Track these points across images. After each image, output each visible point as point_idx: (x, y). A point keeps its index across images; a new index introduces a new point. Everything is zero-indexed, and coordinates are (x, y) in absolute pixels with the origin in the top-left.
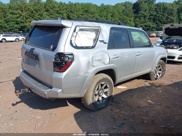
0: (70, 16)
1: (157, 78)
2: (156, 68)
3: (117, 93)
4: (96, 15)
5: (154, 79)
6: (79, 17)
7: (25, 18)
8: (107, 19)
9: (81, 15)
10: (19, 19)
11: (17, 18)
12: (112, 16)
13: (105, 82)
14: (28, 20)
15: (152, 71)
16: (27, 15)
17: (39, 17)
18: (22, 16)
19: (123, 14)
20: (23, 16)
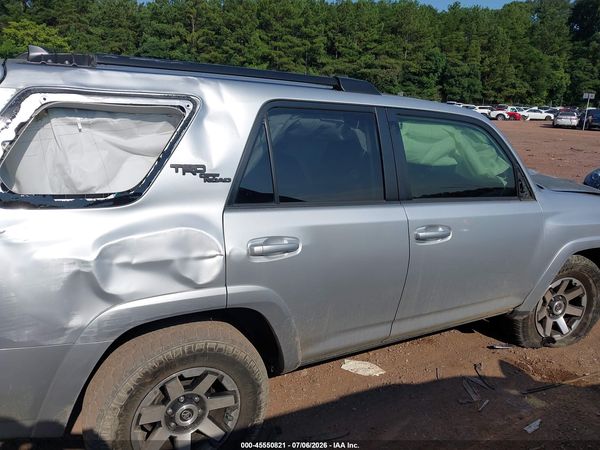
0: (337, 44)
1: (554, 341)
2: (555, 290)
3: (321, 400)
4: (428, 42)
5: (537, 341)
6: (367, 49)
7: (194, 50)
8: (465, 58)
9: (375, 41)
10: (177, 53)
11: (173, 48)
12: (484, 48)
13: (204, 369)
14: (203, 55)
15: (521, 309)
16: (201, 39)
17: (235, 45)
18: (186, 41)
19: (528, 40)
20: (191, 43)
